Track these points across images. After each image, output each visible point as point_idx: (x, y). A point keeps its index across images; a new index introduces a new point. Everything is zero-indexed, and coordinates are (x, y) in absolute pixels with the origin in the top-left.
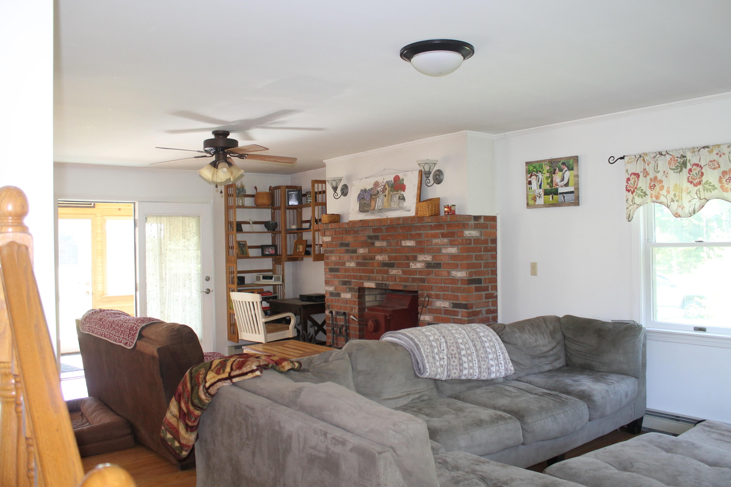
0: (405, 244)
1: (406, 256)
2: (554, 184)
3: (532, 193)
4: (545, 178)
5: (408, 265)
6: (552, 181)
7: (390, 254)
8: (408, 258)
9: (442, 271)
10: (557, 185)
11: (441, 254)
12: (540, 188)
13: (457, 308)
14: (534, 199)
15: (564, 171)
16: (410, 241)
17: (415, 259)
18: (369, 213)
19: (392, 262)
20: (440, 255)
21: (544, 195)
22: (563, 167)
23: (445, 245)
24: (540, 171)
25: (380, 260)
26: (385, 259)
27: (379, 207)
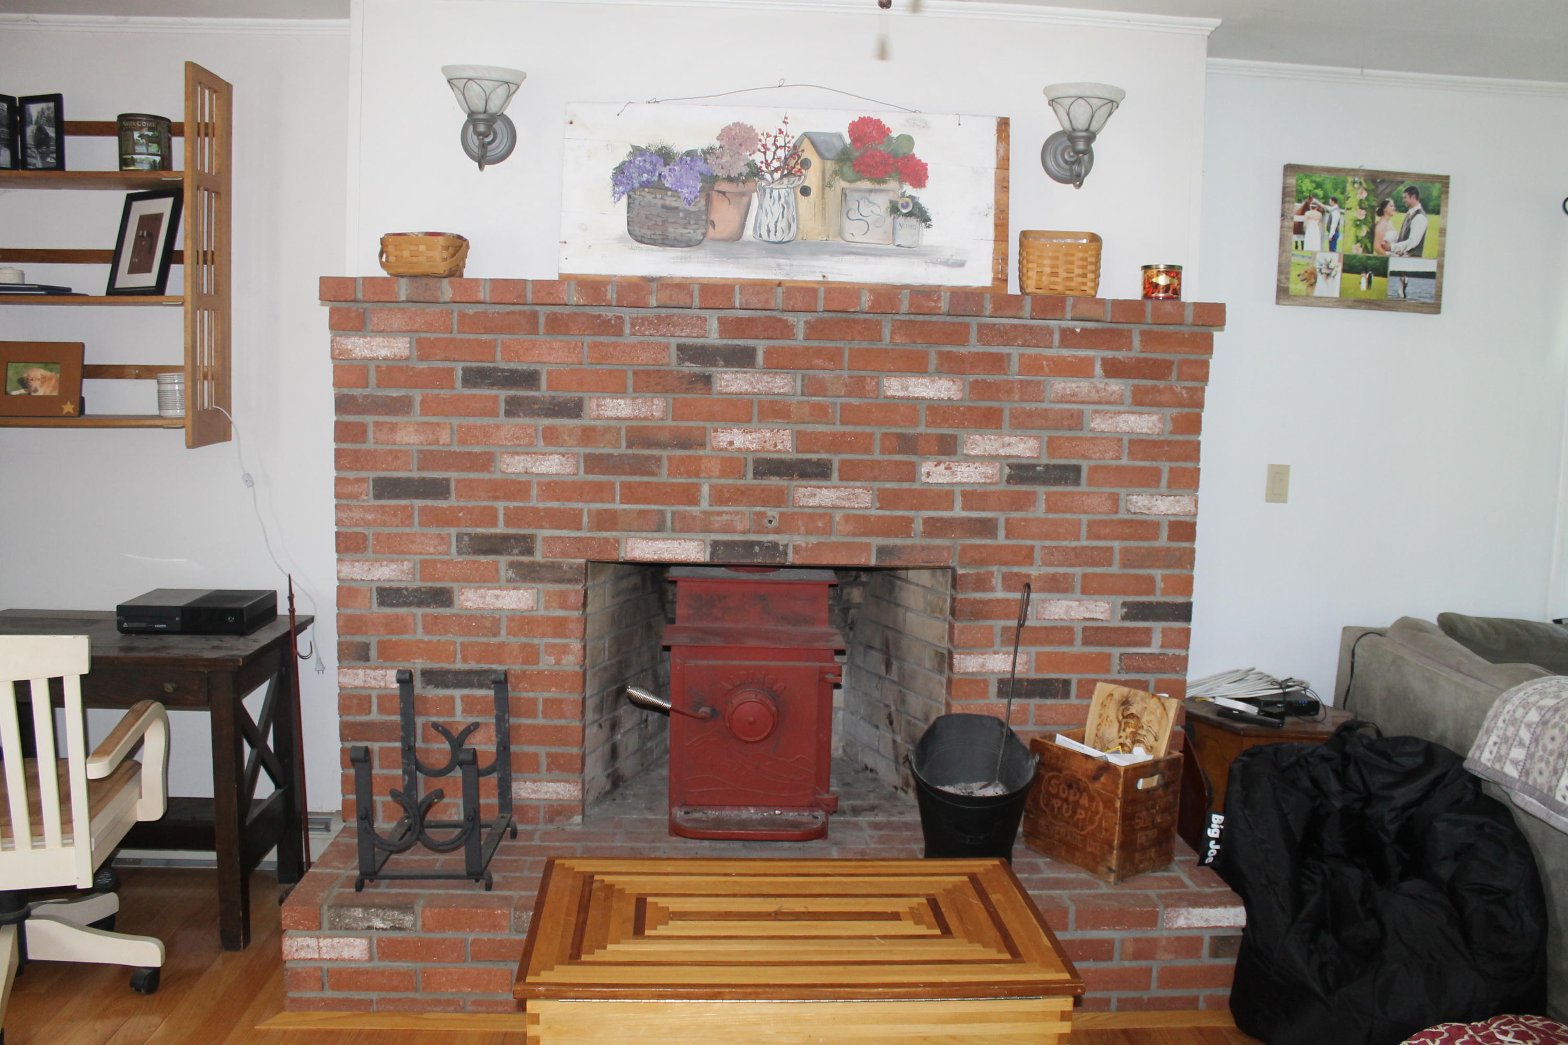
0: (907, 389)
1: (900, 436)
2: (1377, 245)
3: (1303, 261)
4: (1350, 224)
5: (910, 473)
6: (1371, 235)
7: (802, 427)
8: (908, 444)
9: (1088, 494)
10: (1386, 247)
11: (1080, 434)
12: (1333, 246)
13: (1145, 619)
14: (1310, 278)
15: (1411, 211)
16: (933, 381)
17: (947, 448)
18: (698, 253)
19: (814, 457)
20: (1080, 438)
21: (1344, 271)
22: (1409, 199)
23: (1108, 403)
24: (1335, 200)
25: (739, 449)
26: (775, 445)
27: (769, 231)
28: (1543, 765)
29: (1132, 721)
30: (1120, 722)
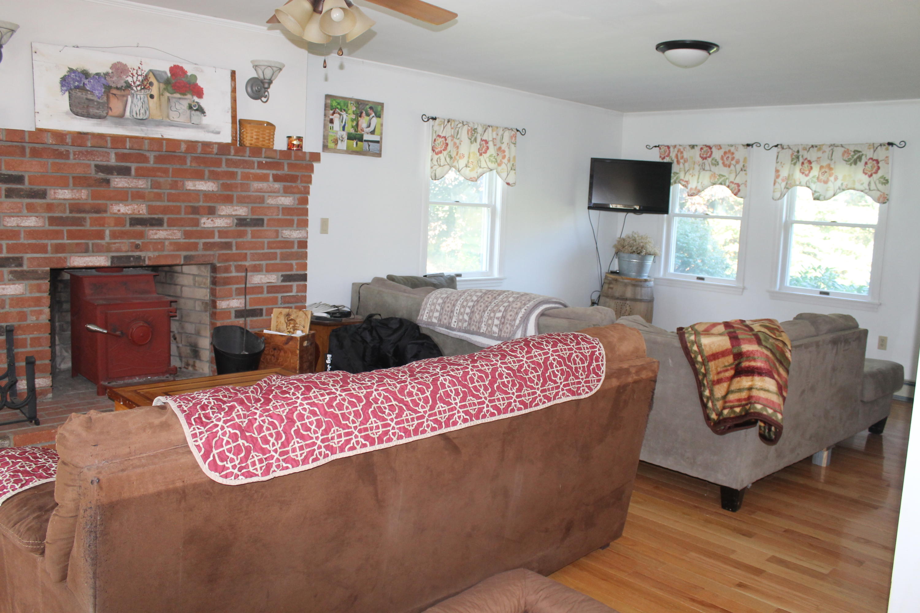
0: (195, 186)
1: (192, 207)
2: (359, 129)
3: (333, 135)
4: (350, 120)
5: (196, 223)
6: (357, 125)
7: (150, 203)
8: (195, 210)
9: (267, 230)
10: (362, 130)
11: (263, 205)
12: (344, 129)
13: (290, 281)
14: (336, 142)
15: (371, 116)
16: (206, 183)
17: (211, 212)
19: (156, 216)
20: (263, 207)
21: (348, 139)
22: (370, 111)
23: (274, 192)
24: (344, 110)
25: (123, 214)
26: (139, 211)
27: (137, 114)
28: (446, 316)
29: (292, 322)
30: (287, 323)
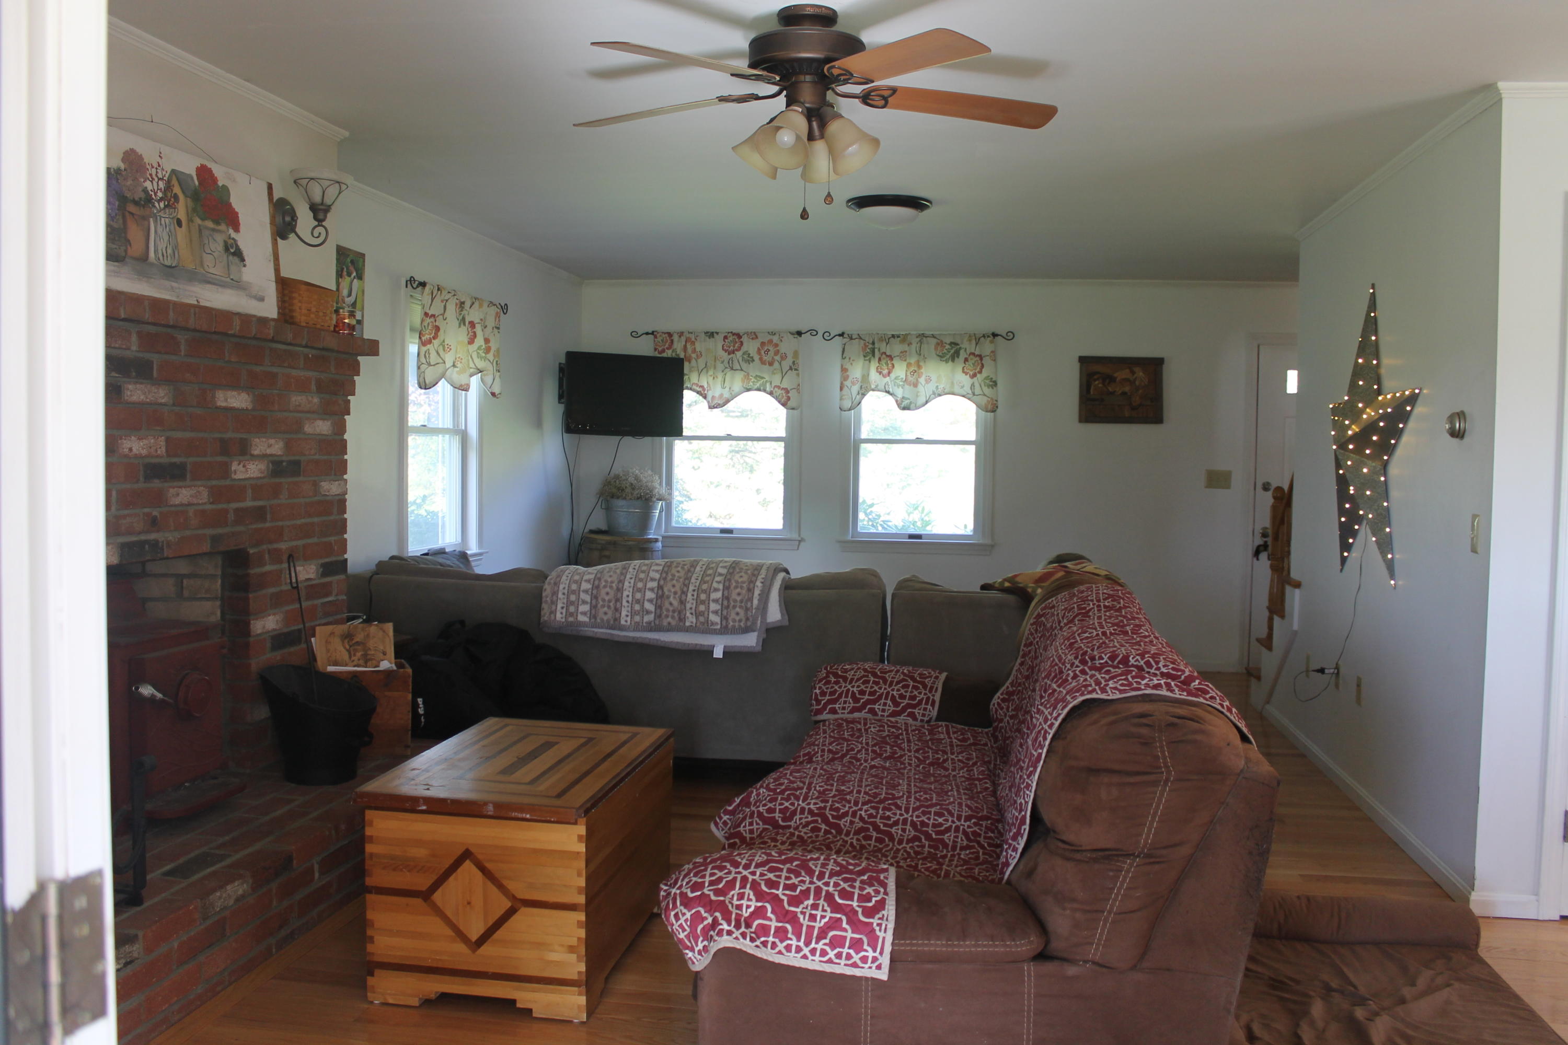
0: (226, 400)
1: (222, 440)
5: (225, 472)
7: (171, 434)
8: (226, 447)
9: (304, 482)
10: (343, 301)
11: (300, 436)
13: (330, 575)
15: (352, 277)
16: (239, 394)
17: (243, 450)
19: (177, 460)
20: (300, 440)
22: (351, 268)
23: (313, 412)
25: (136, 456)
26: (156, 451)
27: (163, 256)
